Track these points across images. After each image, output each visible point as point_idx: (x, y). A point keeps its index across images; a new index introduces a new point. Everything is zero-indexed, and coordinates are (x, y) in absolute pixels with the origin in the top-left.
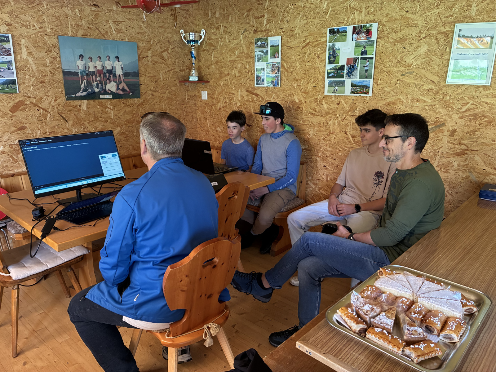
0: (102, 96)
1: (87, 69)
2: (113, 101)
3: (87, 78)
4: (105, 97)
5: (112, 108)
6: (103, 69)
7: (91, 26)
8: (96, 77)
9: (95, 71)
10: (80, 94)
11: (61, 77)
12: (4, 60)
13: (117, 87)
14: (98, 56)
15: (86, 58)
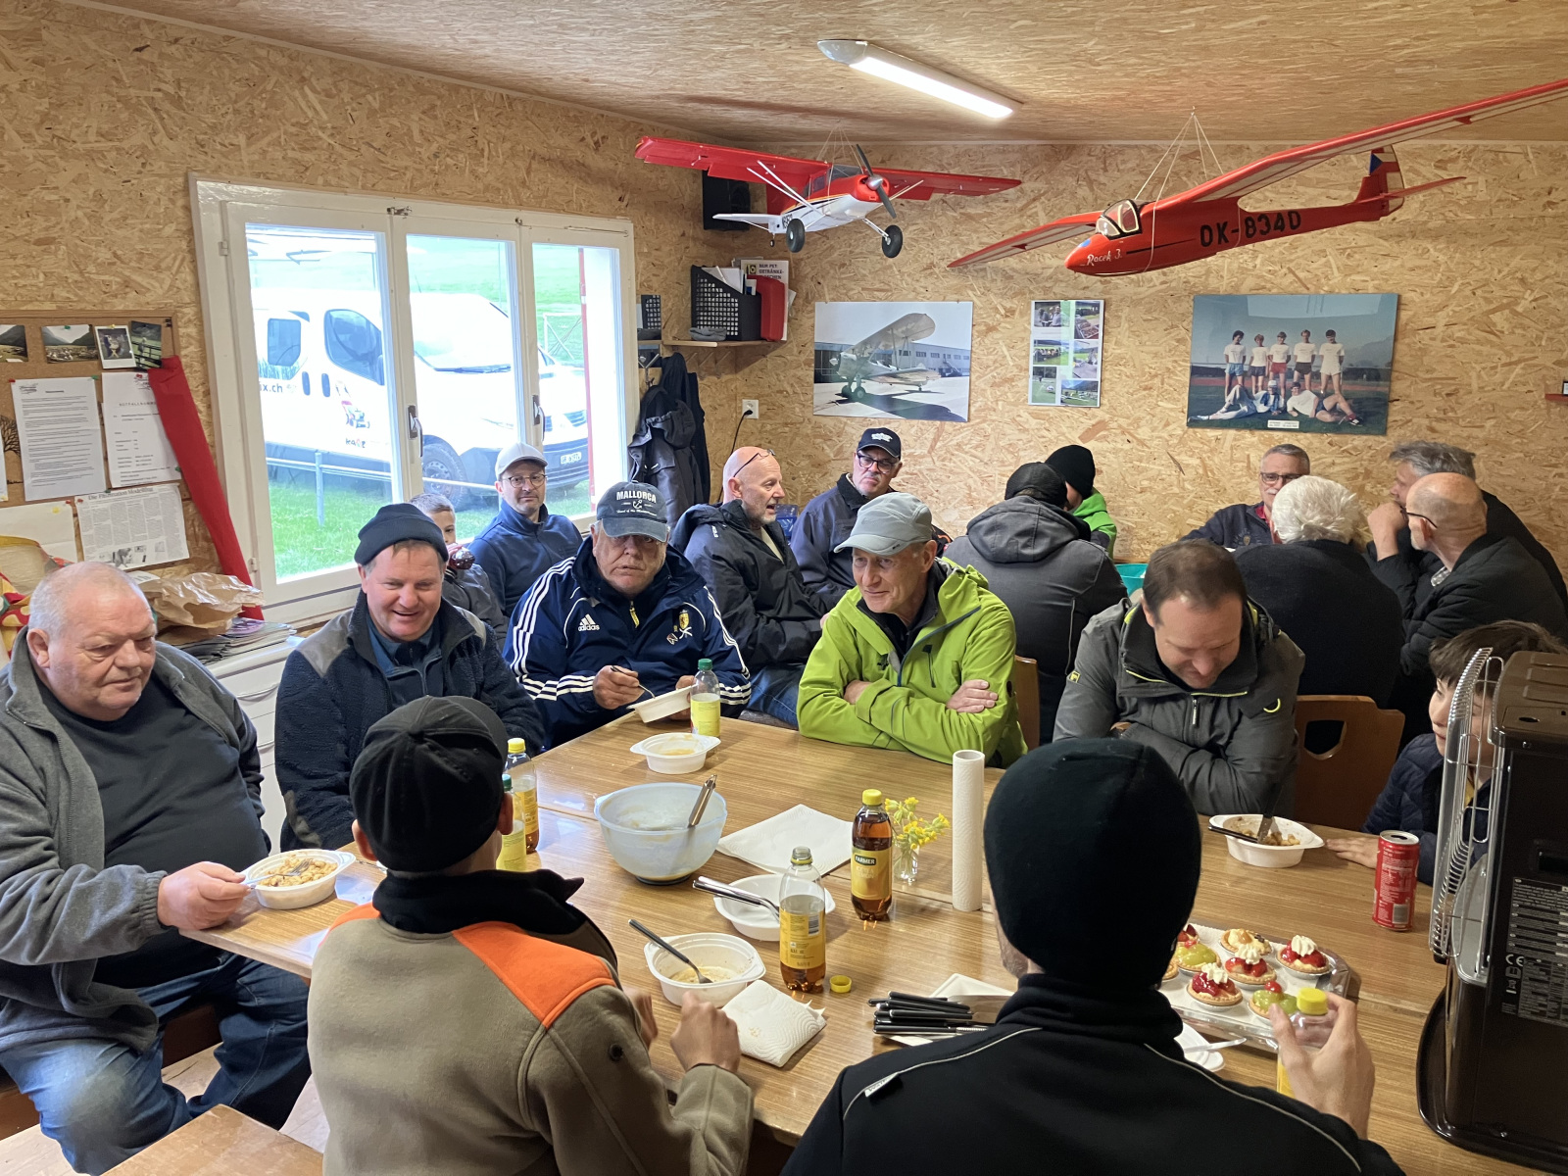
0: (1271, 424)
1: (1247, 362)
2: (1300, 436)
3: (1243, 381)
6: (1287, 361)
8: (1266, 378)
9: (1264, 368)
10: (1222, 414)
11: (1186, 378)
12: (1085, 347)
13: (1318, 405)
14: (1278, 333)
15: (1249, 337)
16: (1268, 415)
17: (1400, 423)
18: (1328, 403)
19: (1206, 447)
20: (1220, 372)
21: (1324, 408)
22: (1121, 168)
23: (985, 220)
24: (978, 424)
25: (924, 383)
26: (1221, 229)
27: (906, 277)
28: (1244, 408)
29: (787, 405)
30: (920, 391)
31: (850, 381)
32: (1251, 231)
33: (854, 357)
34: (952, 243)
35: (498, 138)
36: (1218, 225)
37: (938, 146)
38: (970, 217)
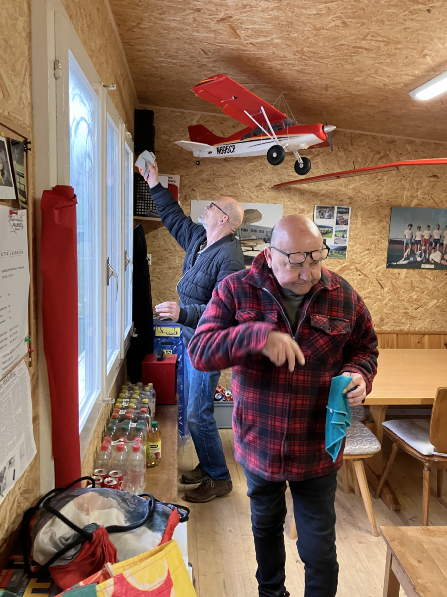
0: (423, 266)
1: (414, 238)
2: (434, 271)
3: (411, 247)
4: (427, 267)
5: (432, 279)
6: (430, 238)
7: (426, 196)
8: (421, 246)
9: (421, 241)
10: (402, 262)
11: (387, 243)
12: (341, 229)
13: (442, 258)
14: (427, 225)
15: (415, 227)
16: (421, 262)
18: (445, 257)
19: (394, 277)
21: (444, 259)
22: (359, 144)
25: (255, 246)
27: (246, 190)
28: (412, 259)
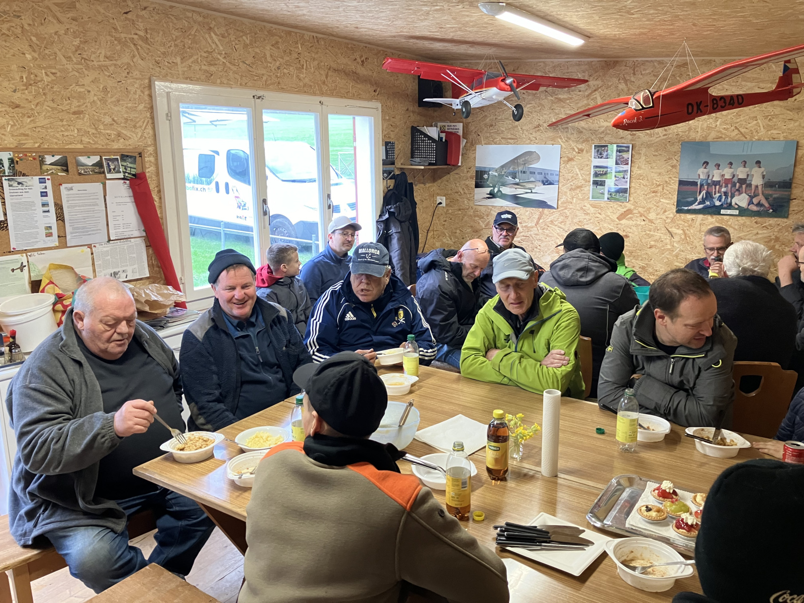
0: (723, 212)
1: (710, 178)
3: (708, 188)
4: (728, 213)
6: (733, 178)
7: (729, 126)
8: (721, 187)
9: (720, 181)
10: (695, 207)
11: (676, 186)
12: (621, 169)
13: (750, 202)
14: (728, 162)
15: (711, 165)
16: (721, 207)
17: (796, 212)
18: (755, 201)
19: (686, 224)
20: (695, 184)
21: (753, 203)
22: (643, 73)
23: (568, 101)
24: (562, 210)
25: (534, 188)
26: (698, 105)
27: (525, 132)
28: (708, 203)
29: (461, 200)
30: (532, 192)
31: (494, 187)
32: (715, 106)
33: (496, 174)
34: (550, 113)
35: (311, 59)
36: (697, 103)
37: (544, 62)
38: (560, 100)
